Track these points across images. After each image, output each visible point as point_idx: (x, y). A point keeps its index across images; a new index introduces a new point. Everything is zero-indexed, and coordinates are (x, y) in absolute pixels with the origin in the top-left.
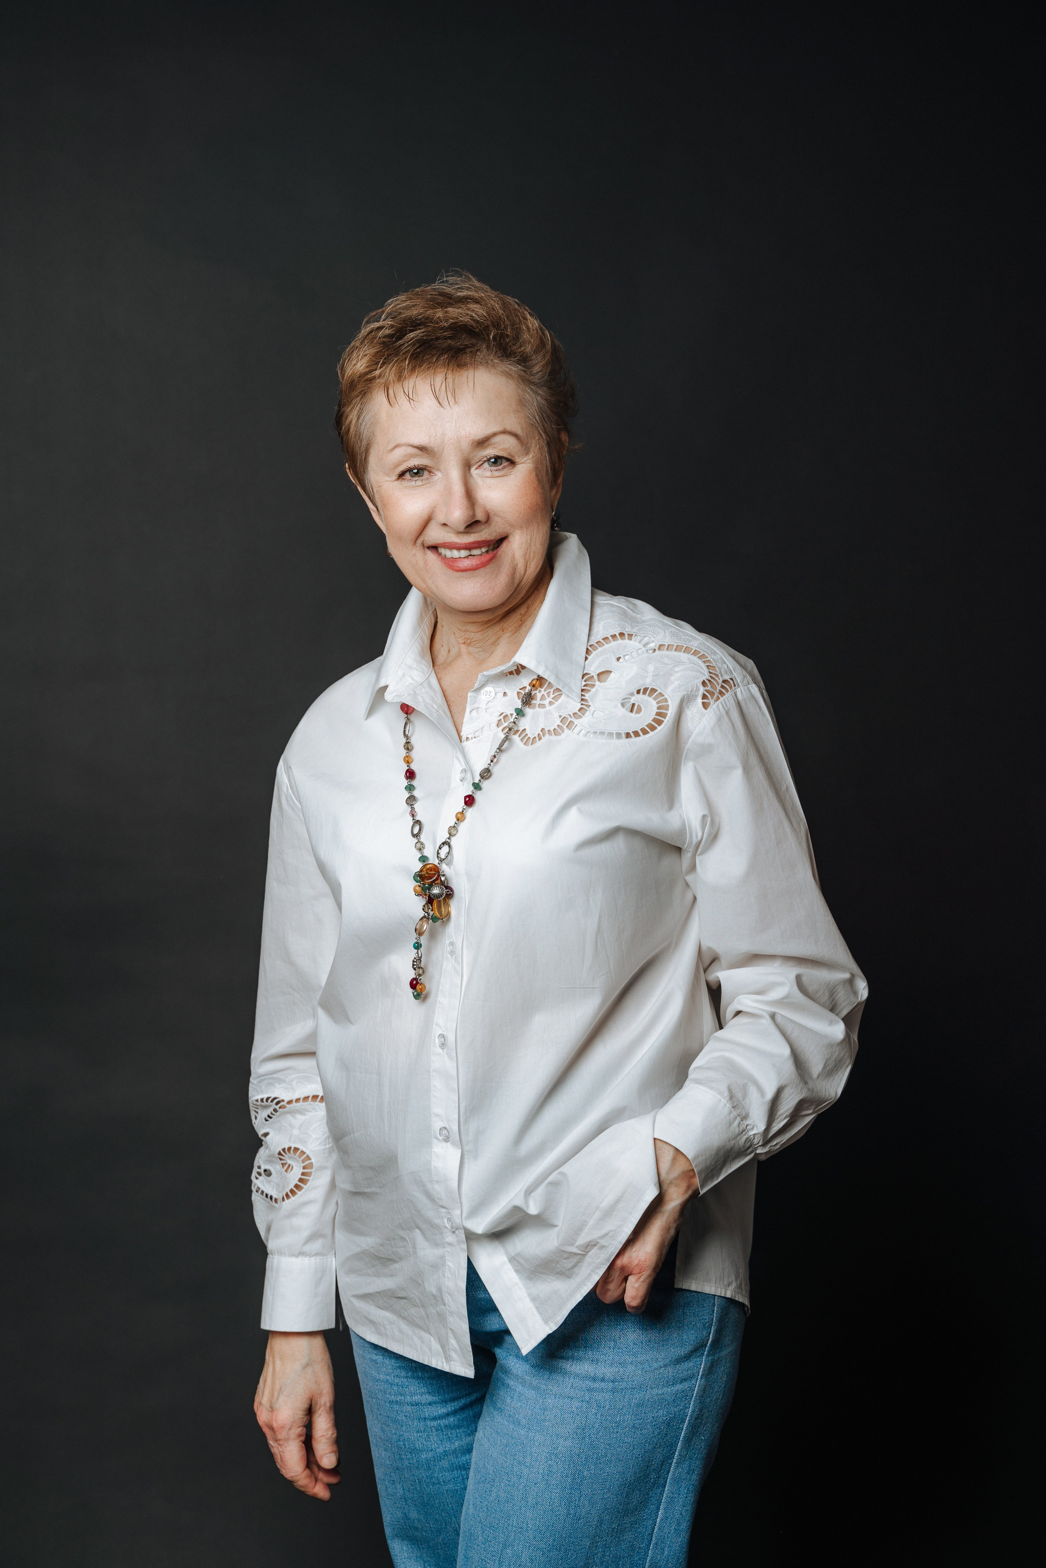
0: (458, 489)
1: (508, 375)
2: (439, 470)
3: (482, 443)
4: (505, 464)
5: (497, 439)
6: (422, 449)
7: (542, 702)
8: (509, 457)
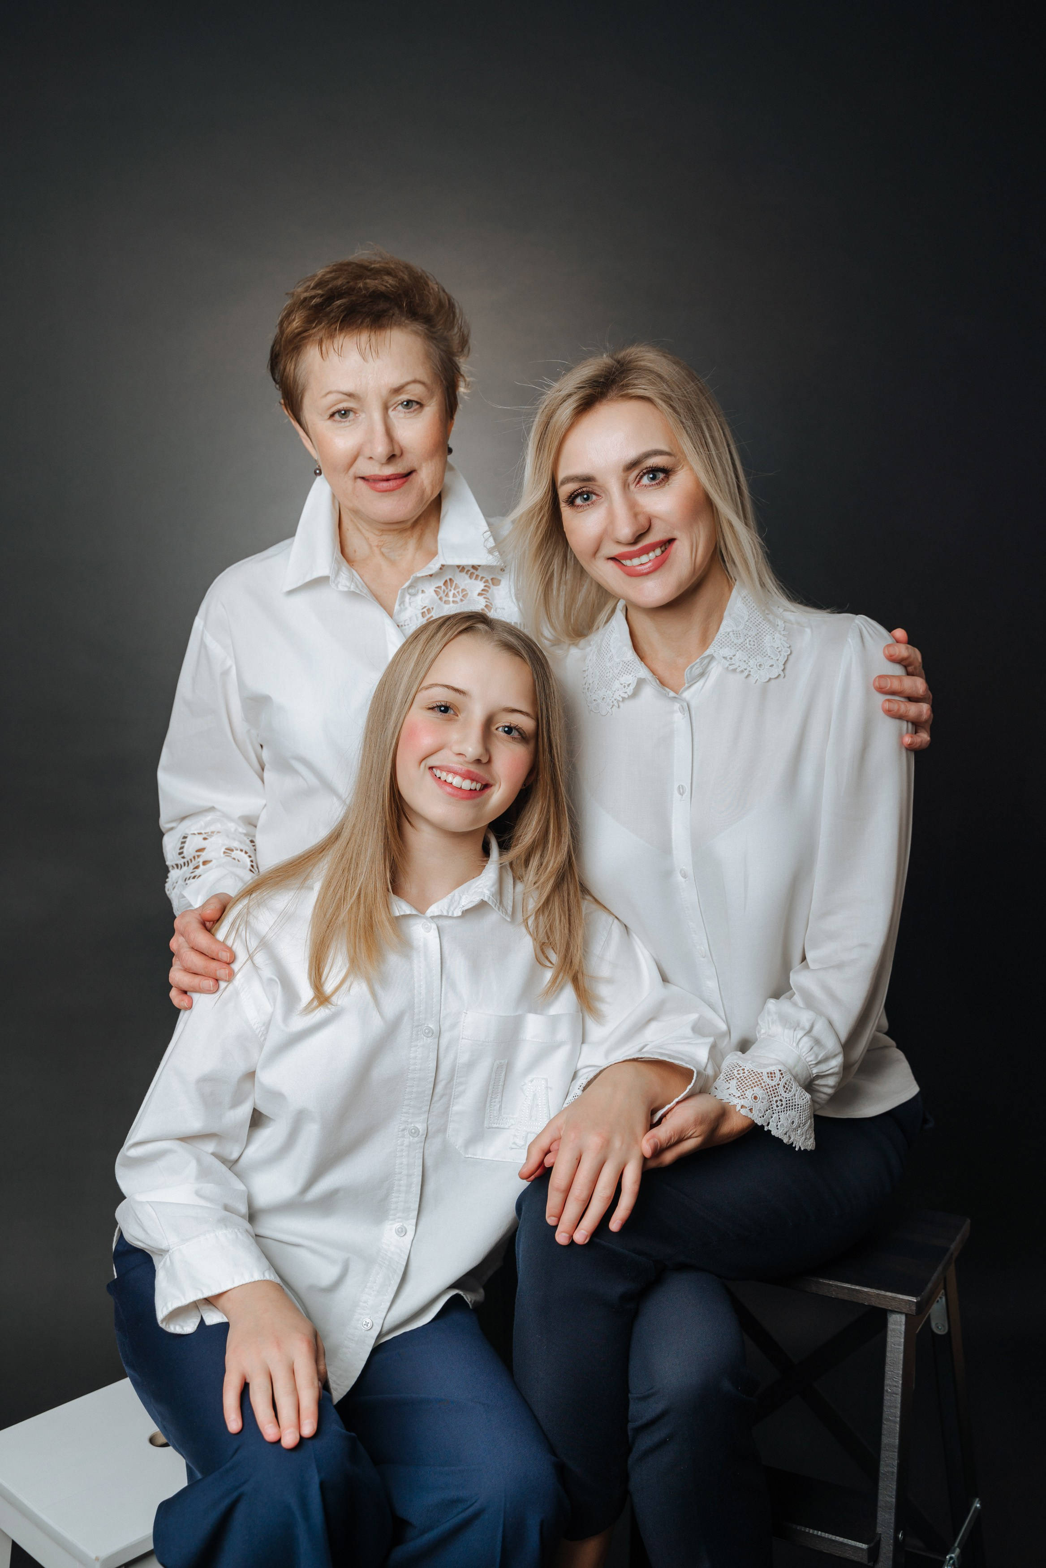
0: (379, 428)
1: (416, 333)
2: (363, 411)
3: (398, 391)
4: (416, 406)
5: (409, 387)
6: (350, 395)
7: (455, 599)
8: (419, 401)
